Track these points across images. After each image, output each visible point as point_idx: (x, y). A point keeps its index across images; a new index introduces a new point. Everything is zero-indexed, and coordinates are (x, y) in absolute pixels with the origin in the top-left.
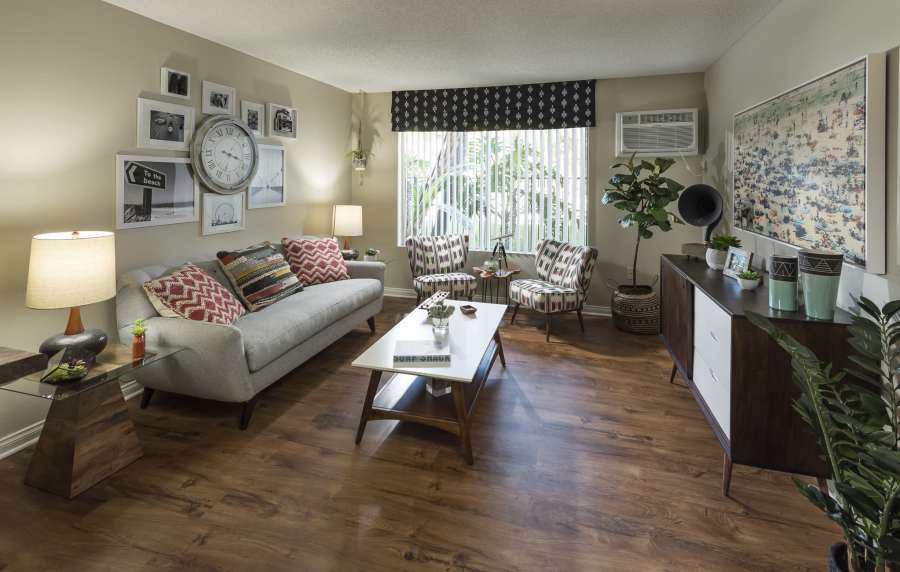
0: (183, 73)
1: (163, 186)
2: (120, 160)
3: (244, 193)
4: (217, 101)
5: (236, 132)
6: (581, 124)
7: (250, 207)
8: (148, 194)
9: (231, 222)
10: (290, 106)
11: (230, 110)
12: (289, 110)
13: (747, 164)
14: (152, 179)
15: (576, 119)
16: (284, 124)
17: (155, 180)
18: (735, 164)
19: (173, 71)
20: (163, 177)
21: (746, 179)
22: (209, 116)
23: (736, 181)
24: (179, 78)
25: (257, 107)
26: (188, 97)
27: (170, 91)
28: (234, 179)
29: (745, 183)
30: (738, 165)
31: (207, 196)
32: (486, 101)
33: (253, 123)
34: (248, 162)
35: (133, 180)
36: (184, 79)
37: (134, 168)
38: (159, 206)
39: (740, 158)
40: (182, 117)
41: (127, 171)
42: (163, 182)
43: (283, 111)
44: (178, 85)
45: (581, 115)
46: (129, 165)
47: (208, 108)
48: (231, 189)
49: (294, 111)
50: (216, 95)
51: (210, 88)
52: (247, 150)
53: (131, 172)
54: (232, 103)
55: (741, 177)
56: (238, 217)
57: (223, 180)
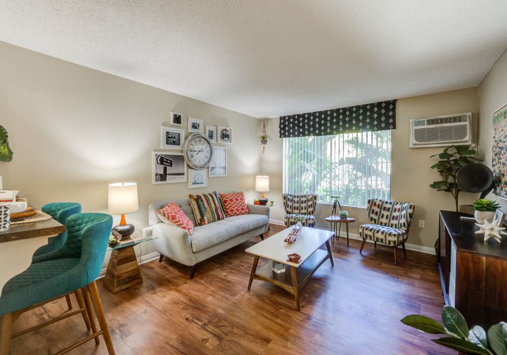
0: (180, 114)
1: (171, 166)
2: (153, 154)
3: (207, 169)
4: (195, 126)
5: (203, 140)
6: (386, 128)
7: (210, 176)
8: (165, 169)
9: (201, 183)
10: (228, 127)
11: (200, 131)
12: (228, 129)
13: (500, 148)
14: (167, 162)
15: (383, 125)
16: (225, 136)
17: (168, 163)
18: (493, 149)
19: (175, 113)
20: (171, 161)
21: (499, 159)
22: (192, 133)
23: (493, 160)
24: (178, 116)
25: (212, 128)
26: (181, 125)
27: (174, 122)
28: (202, 163)
29: (499, 162)
30: (495, 149)
31: (190, 170)
32: (329, 118)
33: (211, 136)
34: (209, 155)
35: (159, 162)
36: (180, 116)
37: (160, 157)
38: (170, 174)
39: (495, 144)
40: (179, 134)
41: (157, 159)
42: (171, 164)
43: (225, 130)
44: (177, 119)
45: (387, 122)
46: (157, 156)
47: (191, 130)
48: (201, 167)
49: (231, 130)
50: (194, 124)
51: (192, 120)
52: (208, 149)
53: (158, 159)
54: (201, 126)
55: (496, 158)
56: (204, 181)
57: (197, 163)
